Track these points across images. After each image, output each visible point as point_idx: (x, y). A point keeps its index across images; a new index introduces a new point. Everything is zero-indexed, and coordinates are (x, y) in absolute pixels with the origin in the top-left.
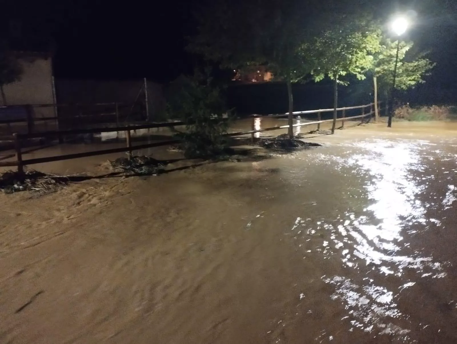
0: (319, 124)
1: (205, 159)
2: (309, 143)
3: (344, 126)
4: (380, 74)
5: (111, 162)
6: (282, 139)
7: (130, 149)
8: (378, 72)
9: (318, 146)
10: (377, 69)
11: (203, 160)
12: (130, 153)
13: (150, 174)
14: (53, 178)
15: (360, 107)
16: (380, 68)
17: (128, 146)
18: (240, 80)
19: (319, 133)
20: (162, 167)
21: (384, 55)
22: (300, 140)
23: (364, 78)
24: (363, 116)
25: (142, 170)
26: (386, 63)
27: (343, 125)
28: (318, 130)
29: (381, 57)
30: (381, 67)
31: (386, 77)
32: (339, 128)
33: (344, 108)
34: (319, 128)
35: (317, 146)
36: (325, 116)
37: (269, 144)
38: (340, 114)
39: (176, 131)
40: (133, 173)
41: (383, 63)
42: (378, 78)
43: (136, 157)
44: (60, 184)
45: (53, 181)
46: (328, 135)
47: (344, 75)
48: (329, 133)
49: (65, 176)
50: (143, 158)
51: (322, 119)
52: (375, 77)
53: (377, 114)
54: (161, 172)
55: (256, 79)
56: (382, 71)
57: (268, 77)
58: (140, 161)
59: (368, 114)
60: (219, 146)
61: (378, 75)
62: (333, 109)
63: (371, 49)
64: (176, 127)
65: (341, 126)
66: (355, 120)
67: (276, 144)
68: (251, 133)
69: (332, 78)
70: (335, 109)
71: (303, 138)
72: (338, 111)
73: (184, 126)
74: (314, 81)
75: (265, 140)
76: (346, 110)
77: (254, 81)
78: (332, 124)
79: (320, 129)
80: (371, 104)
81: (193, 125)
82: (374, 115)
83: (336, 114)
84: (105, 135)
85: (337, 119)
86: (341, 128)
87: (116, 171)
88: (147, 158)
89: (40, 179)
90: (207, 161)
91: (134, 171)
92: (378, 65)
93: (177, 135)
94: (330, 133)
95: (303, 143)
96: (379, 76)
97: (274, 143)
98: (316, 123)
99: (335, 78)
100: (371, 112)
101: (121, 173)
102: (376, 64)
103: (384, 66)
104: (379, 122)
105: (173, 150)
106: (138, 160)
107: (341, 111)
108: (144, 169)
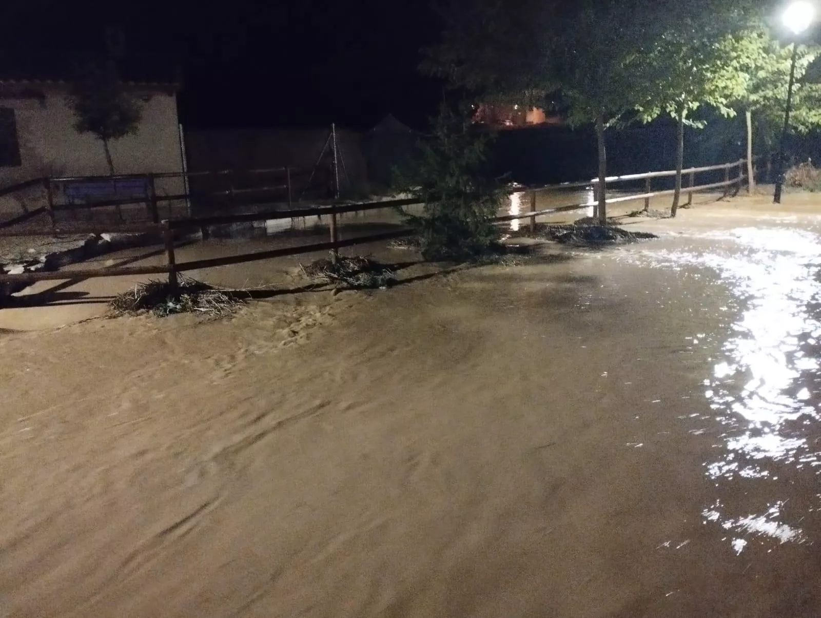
0: (647, 200)
1: (458, 261)
2: (636, 233)
3: (693, 201)
4: (758, 106)
5: (306, 268)
6: (585, 226)
7: (336, 246)
8: (756, 103)
9: (652, 238)
10: (753, 97)
11: (454, 263)
12: (336, 252)
13: (374, 286)
14: (225, 293)
15: (722, 166)
16: (758, 94)
17: (332, 241)
18: (483, 122)
19: (648, 216)
20: (389, 275)
21: (768, 72)
22: (619, 227)
23: (733, 113)
24: (727, 183)
25: (358, 279)
26: (769, 86)
27: (690, 200)
28: (645, 210)
29: (762, 74)
30: (761, 93)
31: (769, 112)
32: (683, 207)
33: (693, 170)
34: (647, 205)
35: (650, 238)
36: (659, 184)
37: (565, 235)
38: (686, 181)
39: (405, 214)
40: (345, 284)
41: (765, 85)
42: (754, 114)
43: (344, 259)
44: (236, 301)
45: (225, 298)
46: (664, 219)
47: (695, 108)
48: (666, 216)
49: (244, 290)
50: (357, 260)
51: (652, 190)
52: (748, 111)
53: (751, 180)
54: (391, 283)
55: (513, 120)
56: (761, 99)
57: (535, 117)
58: (351, 265)
59: (735, 180)
60: (481, 238)
61: (753, 108)
62: (674, 172)
63: (747, 61)
64: (404, 207)
65: (687, 201)
66: (712, 190)
67: (576, 235)
68: (530, 216)
69: (673, 115)
70: (679, 172)
71: (620, 224)
72: (684, 176)
73: (421, 206)
74: (641, 121)
75: (554, 228)
76: (696, 174)
77: (508, 124)
78: (672, 199)
79: (649, 208)
80: (741, 161)
81: (437, 203)
82: (746, 181)
83: (680, 181)
84: (272, 225)
85: (682, 190)
86: (686, 206)
87: (317, 281)
88: (363, 261)
89: (203, 293)
90: (463, 265)
91: (346, 281)
92: (755, 89)
93: (409, 221)
94: (669, 215)
95: (624, 233)
96: (757, 109)
97: (572, 233)
98: (642, 198)
99: (680, 116)
100: (742, 176)
101: (326, 284)
102: (751, 87)
103: (767, 91)
104: (755, 194)
105: (399, 248)
106: (349, 264)
107: (688, 175)
108: (363, 278)
